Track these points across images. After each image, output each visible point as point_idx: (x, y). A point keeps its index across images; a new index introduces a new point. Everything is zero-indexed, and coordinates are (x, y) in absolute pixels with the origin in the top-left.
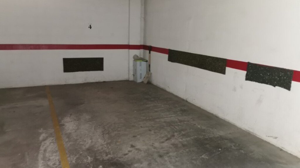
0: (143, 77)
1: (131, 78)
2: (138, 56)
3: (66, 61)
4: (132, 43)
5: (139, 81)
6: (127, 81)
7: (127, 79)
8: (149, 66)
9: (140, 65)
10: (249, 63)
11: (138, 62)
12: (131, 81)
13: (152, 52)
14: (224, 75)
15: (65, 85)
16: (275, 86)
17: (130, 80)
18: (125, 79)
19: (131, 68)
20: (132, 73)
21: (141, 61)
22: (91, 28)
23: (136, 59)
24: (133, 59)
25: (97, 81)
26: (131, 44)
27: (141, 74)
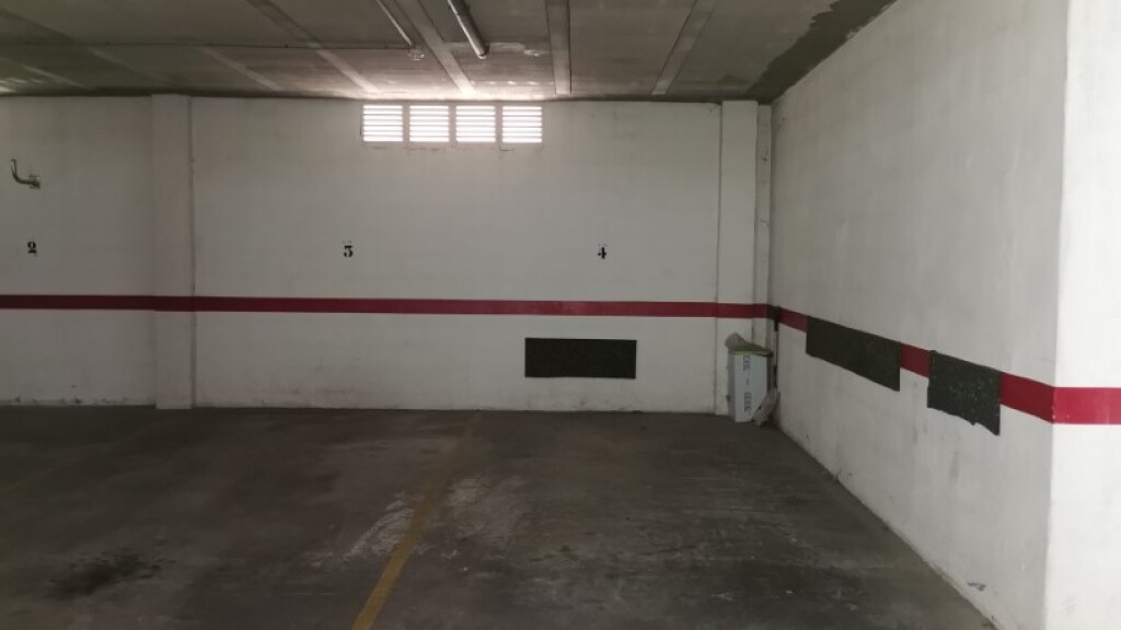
0: (755, 406)
1: (723, 409)
2: (740, 339)
3: (531, 344)
4: (726, 298)
5: (742, 416)
6: (709, 417)
7: (711, 411)
8: (775, 369)
9: (747, 366)
10: (933, 353)
11: (739, 358)
12: (721, 417)
13: (782, 327)
14: (896, 393)
15: (527, 412)
16: (973, 423)
17: (718, 413)
18: (705, 411)
19: (723, 375)
20: (724, 391)
21: (747, 353)
22: (606, 256)
23: (737, 345)
24: (726, 350)
25: (616, 409)
26: (723, 300)
27: (748, 396)
